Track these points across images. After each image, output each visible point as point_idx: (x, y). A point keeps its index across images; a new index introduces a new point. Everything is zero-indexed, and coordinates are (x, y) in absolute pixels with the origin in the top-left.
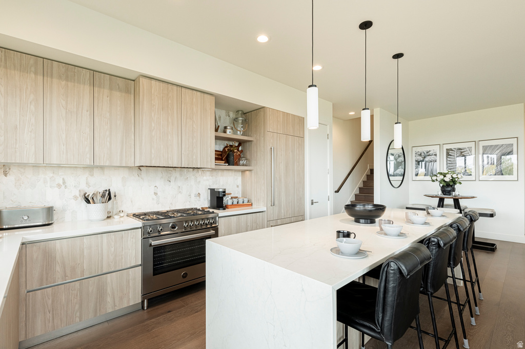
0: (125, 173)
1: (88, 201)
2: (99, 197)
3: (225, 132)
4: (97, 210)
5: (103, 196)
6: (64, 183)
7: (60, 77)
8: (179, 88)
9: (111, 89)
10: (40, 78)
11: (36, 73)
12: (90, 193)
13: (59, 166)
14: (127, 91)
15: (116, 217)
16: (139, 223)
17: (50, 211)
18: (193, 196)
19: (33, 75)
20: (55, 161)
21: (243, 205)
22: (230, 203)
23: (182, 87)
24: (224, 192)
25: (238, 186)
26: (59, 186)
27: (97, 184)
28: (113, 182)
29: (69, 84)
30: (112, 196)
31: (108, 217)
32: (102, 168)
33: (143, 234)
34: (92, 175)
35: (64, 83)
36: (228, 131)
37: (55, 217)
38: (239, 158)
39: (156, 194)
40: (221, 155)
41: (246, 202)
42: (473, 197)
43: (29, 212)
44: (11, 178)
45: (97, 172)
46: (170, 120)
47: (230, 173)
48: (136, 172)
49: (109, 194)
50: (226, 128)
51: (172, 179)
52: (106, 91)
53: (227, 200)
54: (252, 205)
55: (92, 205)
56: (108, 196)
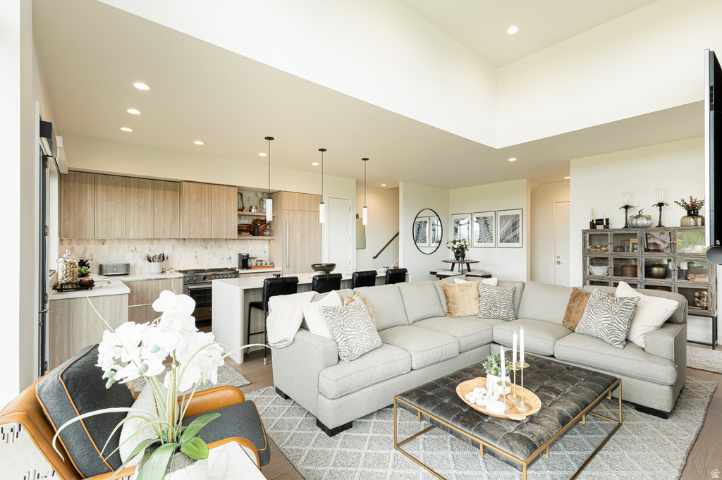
0: (174, 243)
1: (150, 261)
2: (157, 258)
3: (250, 211)
4: (155, 266)
5: (159, 258)
6: (135, 249)
7: (135, 187)
8: (210, 185)
9: (164, 190)
10: (124, 188)
11: (122, 186)
12: (151, 255)
13: (133, 239)
14: (175, 190)
15: (168, 272)
16: (182, 275)
17: (128, 266)
18: (225, 259)
19: (120, 188)
20: (132, 237)
21: (266, 266)
22: (254, 265)
23: (212, 184)
24: (248, 256)
25: (265, 252)
26: (132, 251)
27: (156, 250)
28: (167, 249)
29: (140, 190)
30: (165, 258)
31: (163, 272)
32: (159, 239)
33: (184, 281)
34: (152, 244)
35: (137, 190)
36: (253, 210)
37: (131, 270)
38: (264, 230)
39: (196, 257)
40: (249, 227)
41: (268, 264)
42: (478, 262)
43: (116, 266)
44: (106, 246)
45: (155, 242)
46: (203, 207)
47: (258, 241)
48: (182, 242)
49: (163, 256)
50: (251, 207)
51: (209, 246)
52: (162, 192)
53: (252, 263)
54: (274, 266)
55: (152, 263)
56: (162, 258)
